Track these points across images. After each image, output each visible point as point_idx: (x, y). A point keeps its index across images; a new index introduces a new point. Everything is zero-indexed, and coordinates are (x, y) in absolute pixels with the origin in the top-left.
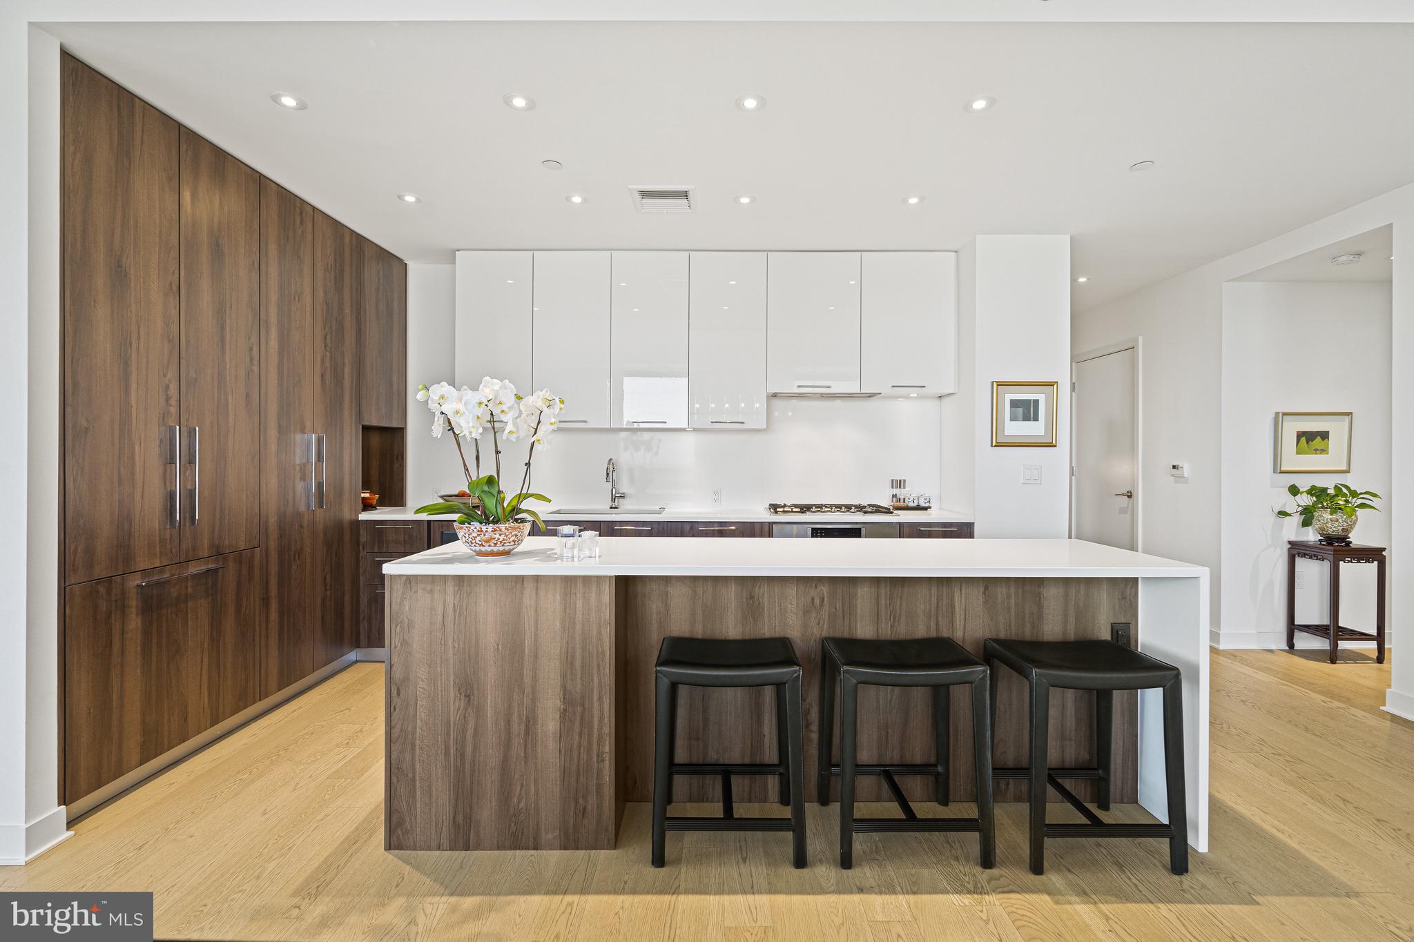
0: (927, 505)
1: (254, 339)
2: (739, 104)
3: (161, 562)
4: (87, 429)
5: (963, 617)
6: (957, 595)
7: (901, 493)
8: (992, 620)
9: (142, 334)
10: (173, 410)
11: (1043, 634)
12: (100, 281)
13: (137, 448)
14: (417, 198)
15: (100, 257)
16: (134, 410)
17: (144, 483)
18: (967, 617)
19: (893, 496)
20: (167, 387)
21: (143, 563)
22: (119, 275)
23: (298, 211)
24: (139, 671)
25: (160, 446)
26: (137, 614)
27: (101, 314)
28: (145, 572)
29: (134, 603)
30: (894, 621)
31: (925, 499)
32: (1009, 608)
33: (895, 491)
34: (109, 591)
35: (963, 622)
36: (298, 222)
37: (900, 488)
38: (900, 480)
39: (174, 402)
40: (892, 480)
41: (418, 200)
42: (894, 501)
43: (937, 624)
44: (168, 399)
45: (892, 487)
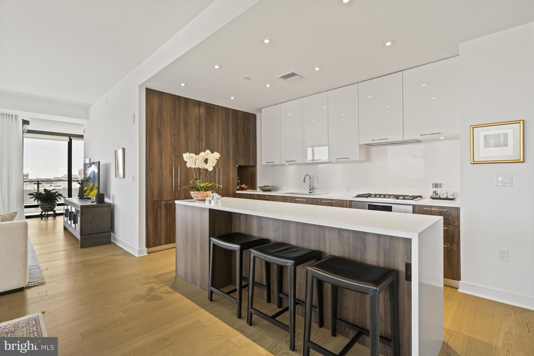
0: (452, 197)
1: (197, 144)
2: (263, 41)
3: (170, 199)
4: (152, 168)
5: (329, 244)
6: (327, 233)
7: (438, 190)
8: (342, 248)
9: (165, 146)
10: (173, 163)
11: (366, 259)
12: (155, 136)
13: (164, 172)
14: (234, 98)
15: (155, 131)
16: (163, 164)
17: (166, 180)
18: (331, 244)
19: (433, 192)
20: (172, 158)
21: (165, 198)
22: (160, 134)
23: (212, 108)
24: (165, 223)
25: (170, 172)
26: (164, 210)
27: (155, 143)
28: (166, 201)
29: (163, 207)
30: (303, 240)
31: (451, 194)
32: (350, 243)
33: (434, 189)
34: (157, 204)
35: (329, 246)
36: (212, 111)
37: (438, 188)
38: (438, 184)
39: (173, 161)
40: (433, 184)
41: (235, 98)
42: (434, 195)
43: (319, 244)
44: (172, 161)
45: (433, 188)
